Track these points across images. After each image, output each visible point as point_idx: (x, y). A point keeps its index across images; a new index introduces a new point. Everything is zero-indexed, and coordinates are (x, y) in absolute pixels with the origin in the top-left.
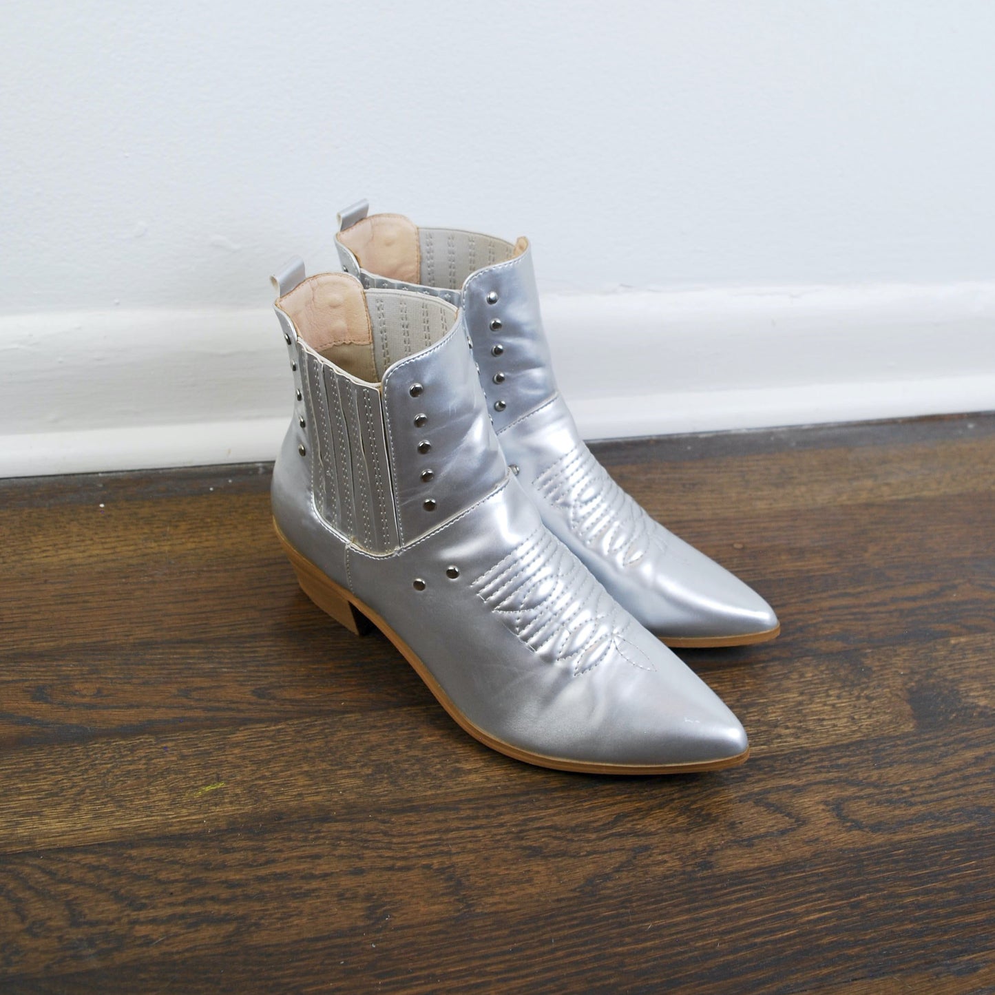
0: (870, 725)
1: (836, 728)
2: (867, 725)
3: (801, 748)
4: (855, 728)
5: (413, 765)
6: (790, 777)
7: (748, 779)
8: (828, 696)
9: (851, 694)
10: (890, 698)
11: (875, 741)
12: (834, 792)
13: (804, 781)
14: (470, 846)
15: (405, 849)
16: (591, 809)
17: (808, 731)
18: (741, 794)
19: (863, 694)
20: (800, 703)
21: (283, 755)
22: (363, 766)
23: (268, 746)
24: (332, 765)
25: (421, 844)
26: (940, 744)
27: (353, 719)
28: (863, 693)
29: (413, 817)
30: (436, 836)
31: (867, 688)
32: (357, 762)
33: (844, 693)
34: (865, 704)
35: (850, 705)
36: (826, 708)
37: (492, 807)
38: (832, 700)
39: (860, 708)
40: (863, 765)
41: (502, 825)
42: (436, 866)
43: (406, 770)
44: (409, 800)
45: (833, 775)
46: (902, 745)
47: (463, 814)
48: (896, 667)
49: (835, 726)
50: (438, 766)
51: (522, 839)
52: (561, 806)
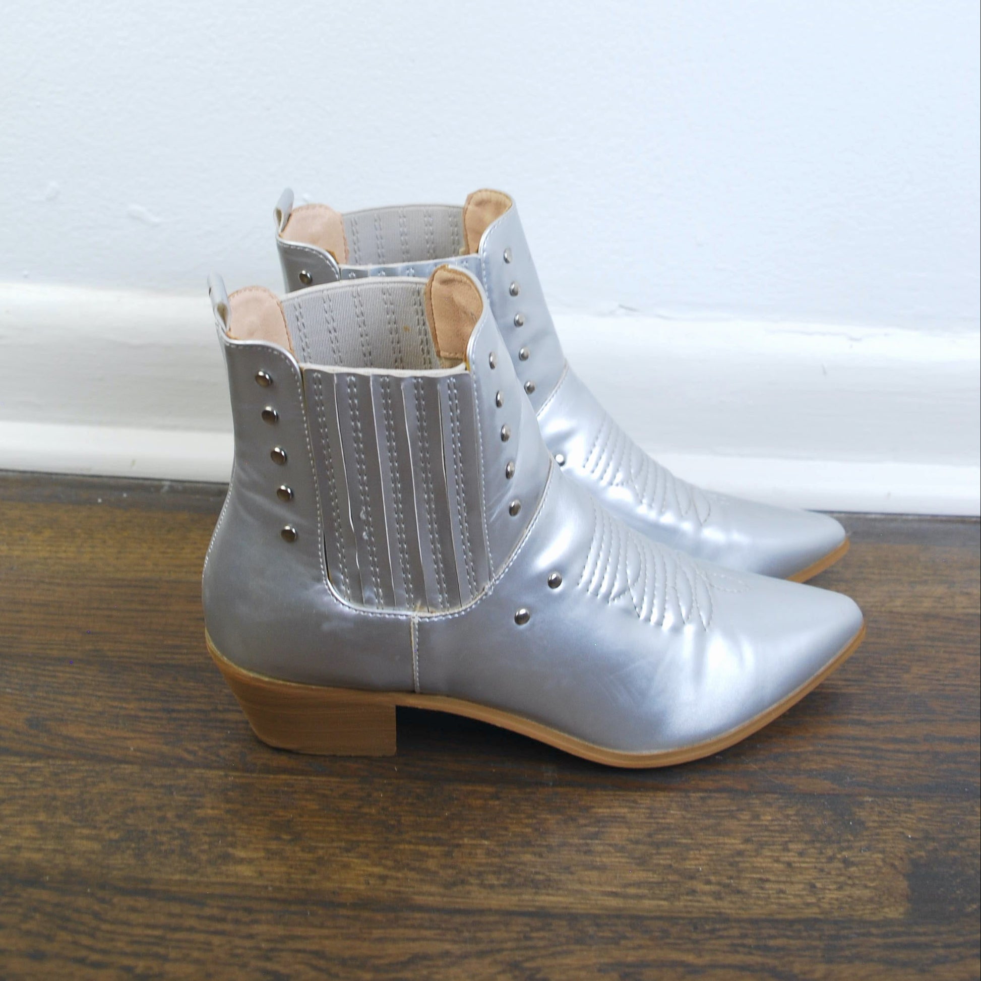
0: (837, 899)
1: (782, 895)
2: (832, 899)
3: (720, 913)
4: (813, 900)
5: (174, 839)
6: (688, 951)
7: (623, 942)
8: (788, 850)
9: (821, 853)
10: (880, 867)
11: (836, 922)
13: (707, 959)
14: (196, 954)
15: (112, 940)
16: (380, 940)
17: (739, 892)
18: (605, 960)
19: (839, 856)
20: (740, 853)
21: (23, 797)
22: (111, 828)
23: (11, 783)
24: (74, 820)
25: (135, 938)
26: (939, 944)
27: (128, 771)
28: (840, 853)
29: (142, 902)
30: (157, 933)
31: (849, 848)
32: (106, 822)
33: (812, 850)
34: (839, 869)
35: (815, 868)
36: (776, 865)
37: (249, 910)
38: (787, 857)
39: (829, 873)
40: (807, 953)
41: (251, 936)
42: (139, 971)
43: (162, 843)
44: (148, 881)
45: (756, 959)
46: (877, 936)
47: (207, 911)
48: (902, 827)
49: (782, 891)
50: (206, 847)
51: (268, 959)
52: (342, 928)
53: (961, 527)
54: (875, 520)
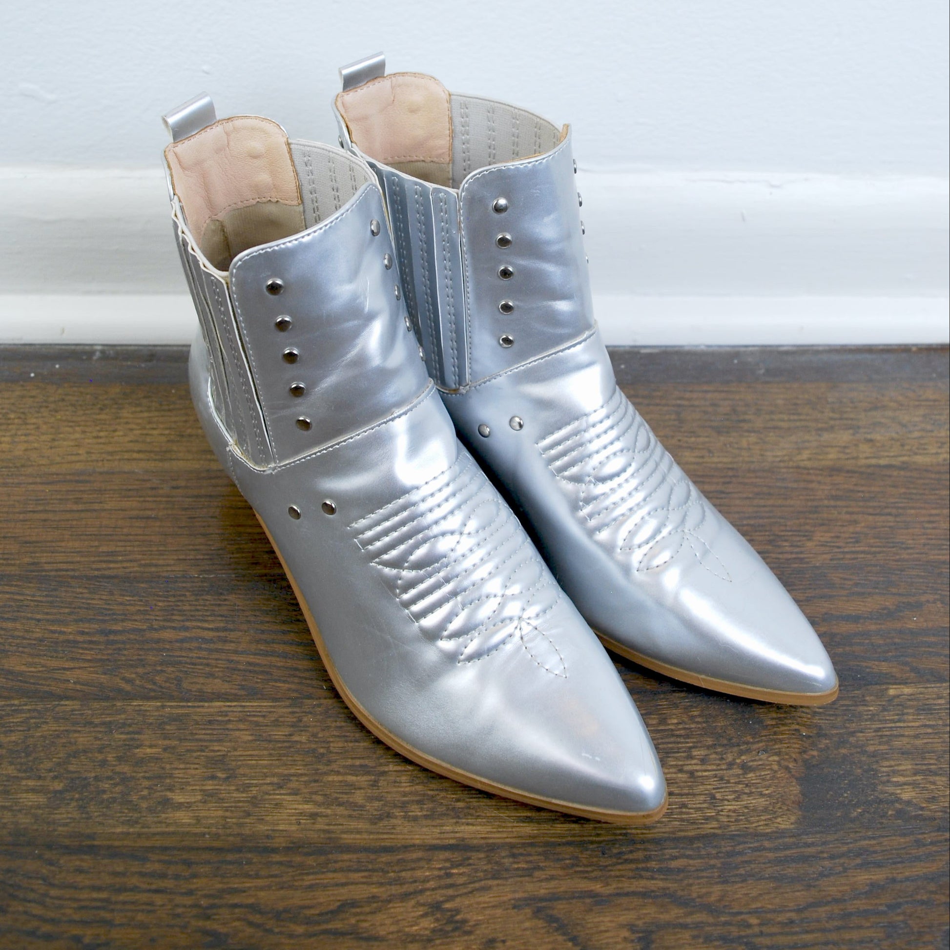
0: (734, 811)
1: (684, 810)
2: (730, 810)
3: (625, 834)
4: (711, 813)
5: (116, 785)
6: (595, 879)
7: (537, 874)
8: (691, 757)
9: (722, 759)
10: (776, 772)
11: (732, 837)
12: (650, 912)
13: (613, 887)
14: (140, 917)
15: (60, 907)
16: (311, 887)
18: (519, 895)
19: (738, 761)
22: (55, 778)
24: (19, 771)
25: (83, 904)
26: (825, 855)
27: (69, 708)
28: (739, 758)
29: (86, 862)
30: (103, 895)
31: (748, 751)
32: (50, 771)
33: (714, 756)
34: (738, 776)
35: (716, 776)
36: (680, 775)
37: (188, 863)
38: (692, 765)
39: (728, 782)
40: (705, 874)
41: (190, 893)
42: (87, 940)
43: (104, 792)
44: (91, 837)
45: (657, 884)
46: (770, 850)
47: (149, 867)
48: (798, 724)
49: (684, 805)
50: (145, 792)
51: (208, 918)
52: (275, 876)
53: (868, 356)
54: (787, 353)
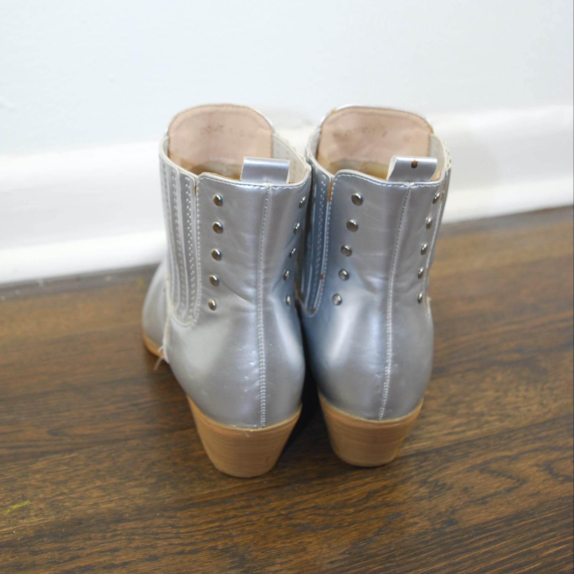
0: (557, 407)
1: (531, 412)
2: (555, 408)
3: (507, 428)
5: (190, 472)
6: (504, 450)
7: (470, 455)
9: (536, 388)
11: (564, 418)
12: (543, 457)
13: (515, 452)
14: (248, 528)
15: (192, 536)
16: (345, 490)
18: (467, 466)
19: (545, 387)
21: (78, 476)
22: (147, 477)
23: (64, 470)
24: (120, 479)
25: (206, 531)
27: (134, 444)
29: (195, 511)
30: (217, 524)
31: (548, 382)
32: (141, 475)
33: (531, 388)
34: (549, 393)
35: (538, 395)
36: (519, 399)
37: (262, 497)
39: (546, 396)
41: (272, 510)
42: (220, 547)
43: (184, 477)
44: (190, 499)
47: (237, 505)
49: (529, 410)
51: (291, 519)
52: (320, 490)
